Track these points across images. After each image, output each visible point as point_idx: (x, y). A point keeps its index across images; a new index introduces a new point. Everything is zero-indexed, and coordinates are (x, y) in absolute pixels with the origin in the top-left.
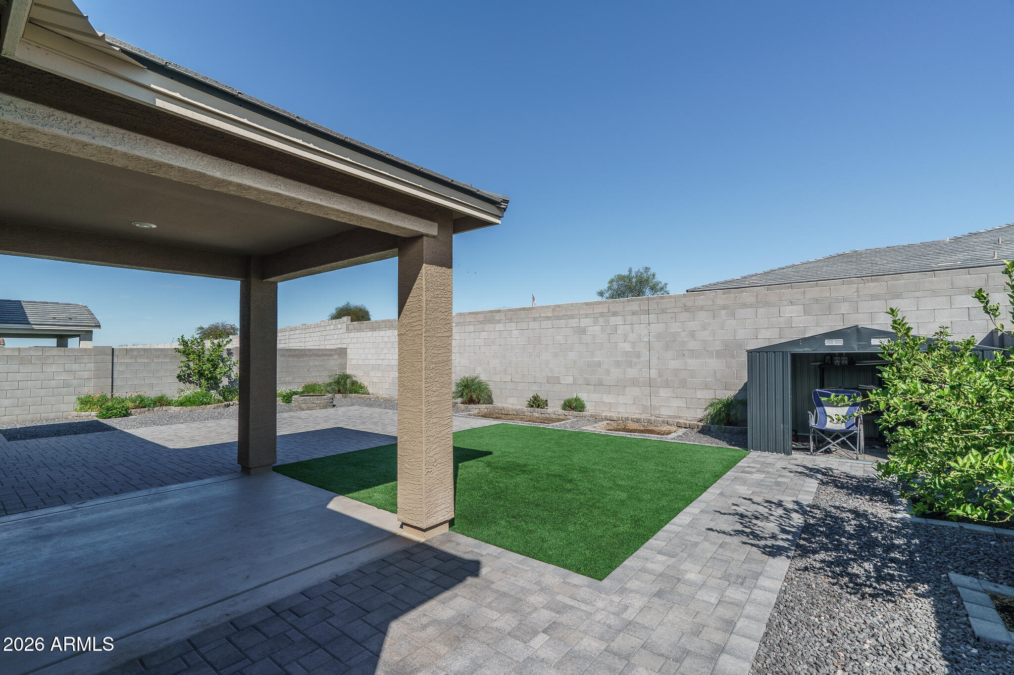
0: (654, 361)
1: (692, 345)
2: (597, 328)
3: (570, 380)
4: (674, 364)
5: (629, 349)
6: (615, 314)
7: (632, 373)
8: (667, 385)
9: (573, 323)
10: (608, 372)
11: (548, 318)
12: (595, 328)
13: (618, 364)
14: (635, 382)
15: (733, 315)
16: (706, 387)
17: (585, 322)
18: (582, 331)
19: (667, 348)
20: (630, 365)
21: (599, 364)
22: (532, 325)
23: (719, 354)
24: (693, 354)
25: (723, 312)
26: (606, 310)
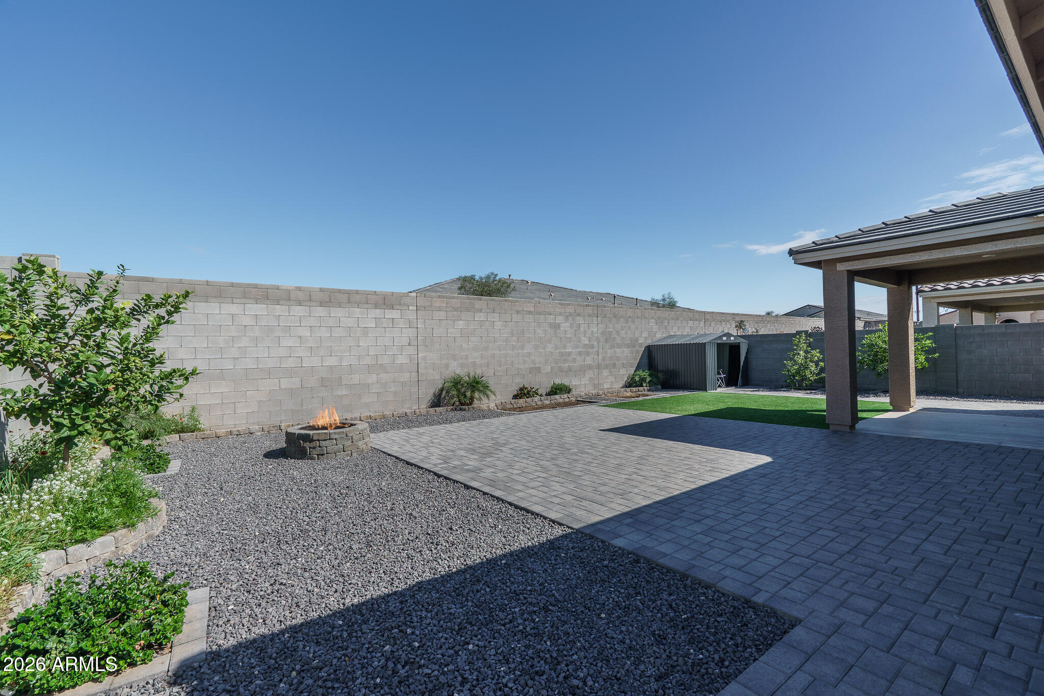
0: (600, 350)
1: (618, 340)
2: (568, 324)
3: (548, 368)
4: (610, 352)
5: (587, 342)
6: (579, 315)
7: (589, 360)
8: (607, 367)
9: (551, 319)
10: (574, 360)
11: (530, 313)
12: (566, 324)
13: (580, 353)
14: (590, 367)
15: (633, 322)
16: (623, 366)
17: (560, 319)
18: (556, 327)
19: (607, 341)
20: (588, 354)
21: (569, 354)
22: (517, 318)
23: (628, 346)
24: (619, 346)
25: (630, 319)
26: (573, 311)
